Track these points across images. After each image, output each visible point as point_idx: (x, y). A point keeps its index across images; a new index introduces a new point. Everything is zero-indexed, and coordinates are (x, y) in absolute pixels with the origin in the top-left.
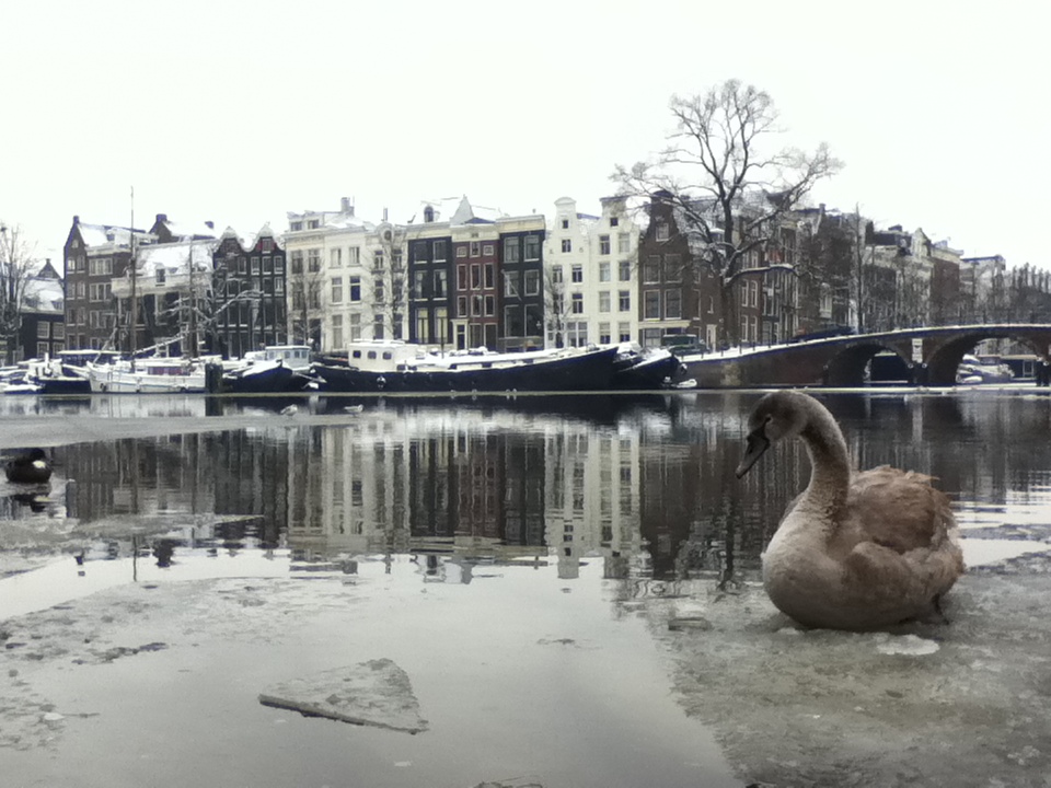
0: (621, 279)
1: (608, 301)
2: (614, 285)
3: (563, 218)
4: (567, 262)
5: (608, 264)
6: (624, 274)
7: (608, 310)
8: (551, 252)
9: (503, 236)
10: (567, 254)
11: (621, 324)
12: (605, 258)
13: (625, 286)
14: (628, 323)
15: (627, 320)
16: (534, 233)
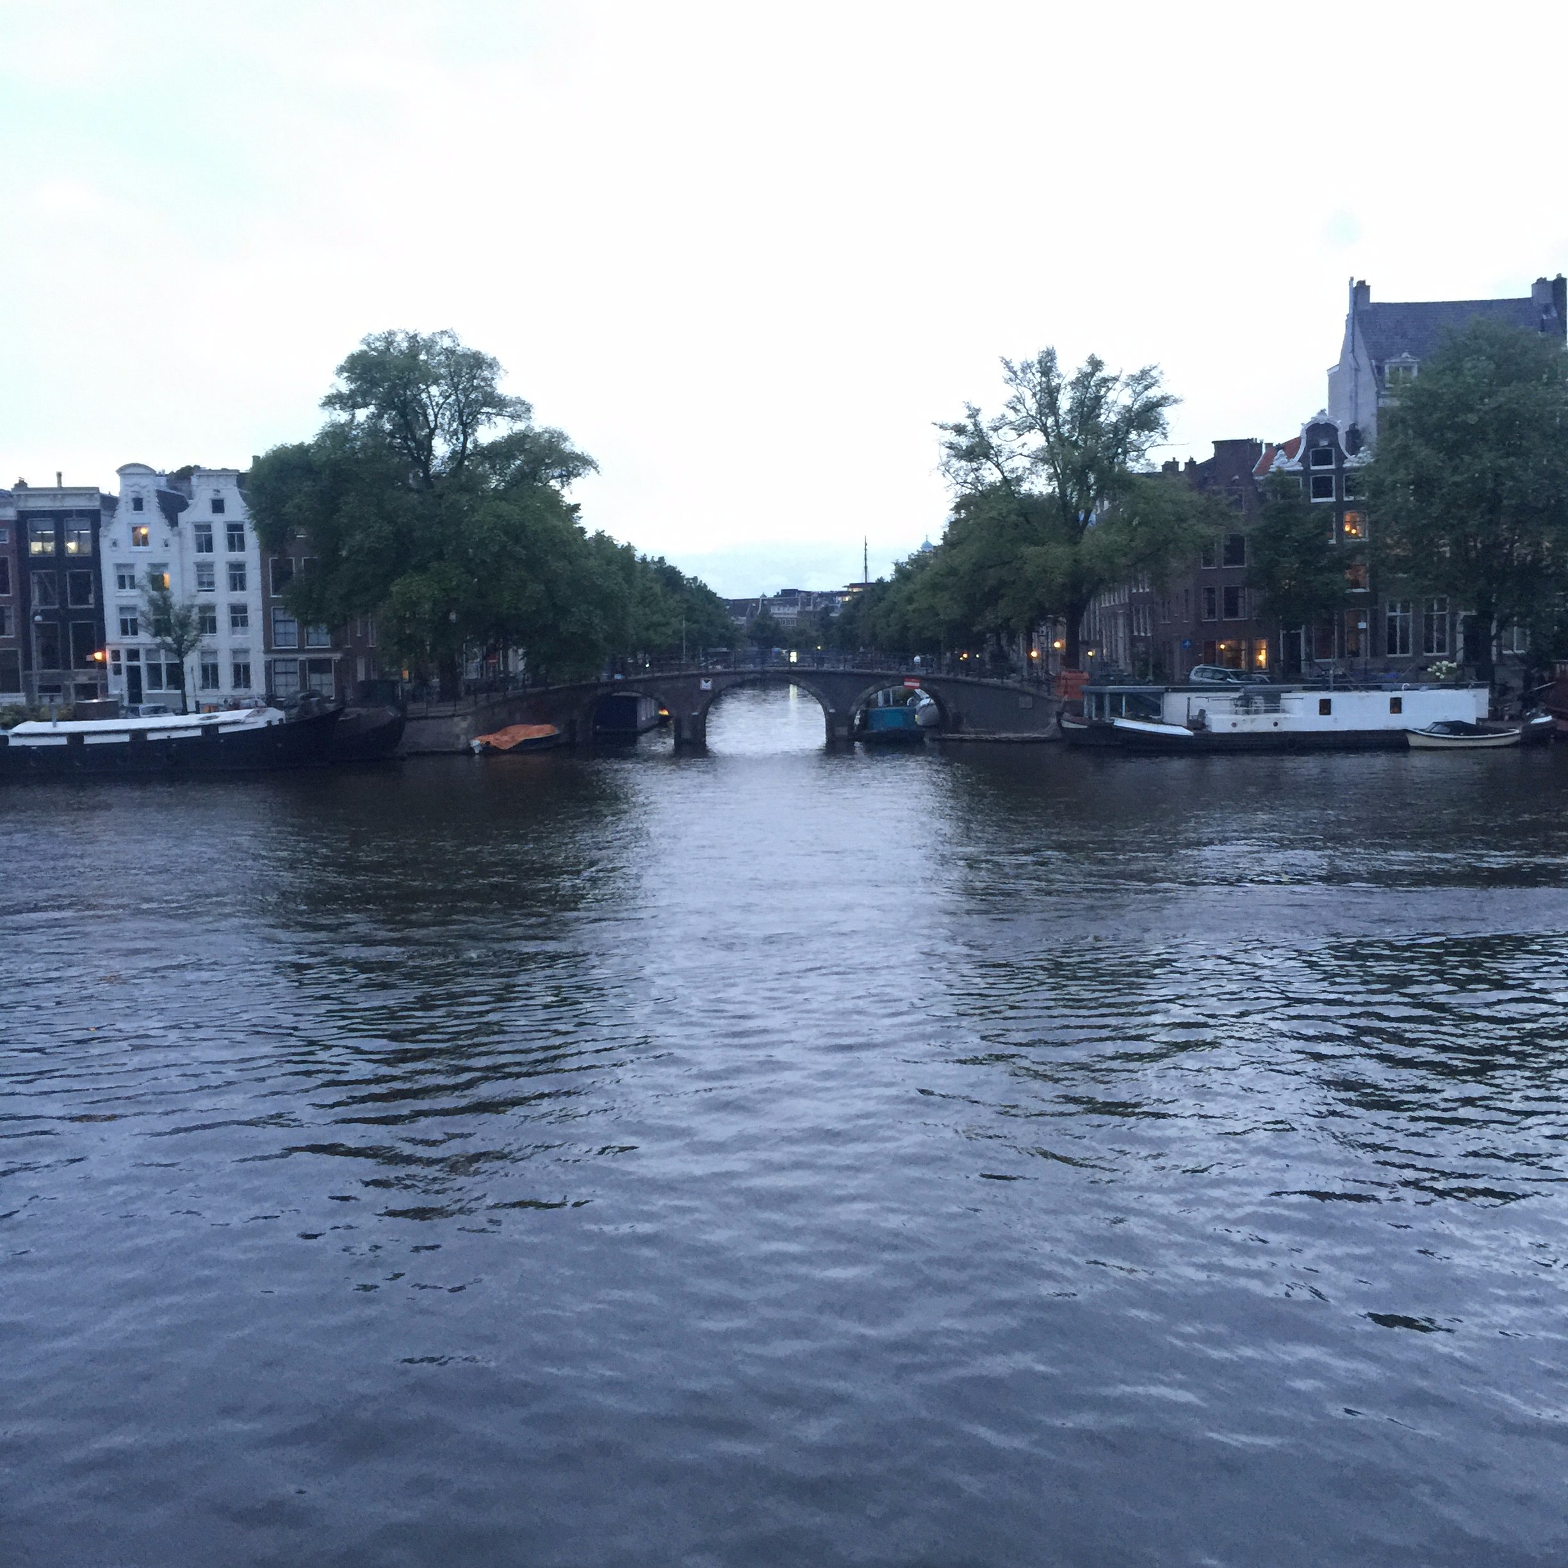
0: (234, 588)
1: (213, 621)
2: (222, 597)
3: (134, 495)
4: (141, 562)
5: (210, 566)
6: (238, 581)
7: (213, 629)
8: (115, 544)
9: (24, 516)
10: (141, 548)
11: (235, 652)
12: (205, 556)
13: (238, 597)
14: (246, 651)
15: (244, 646)
16: (81, 513)
